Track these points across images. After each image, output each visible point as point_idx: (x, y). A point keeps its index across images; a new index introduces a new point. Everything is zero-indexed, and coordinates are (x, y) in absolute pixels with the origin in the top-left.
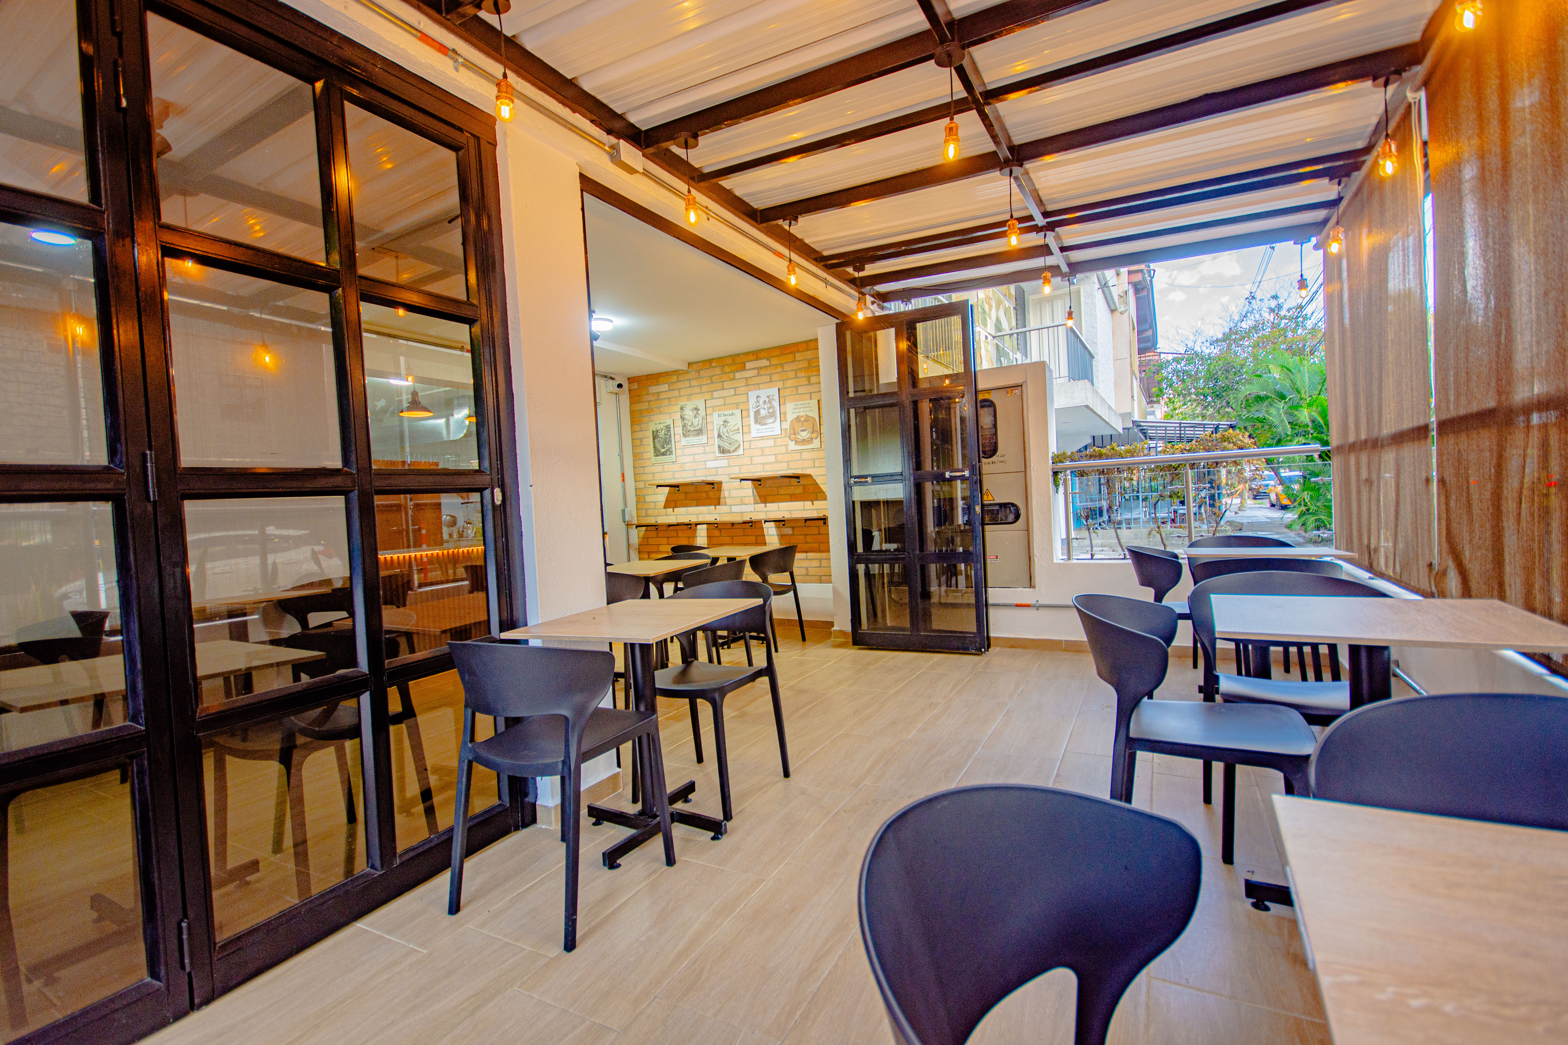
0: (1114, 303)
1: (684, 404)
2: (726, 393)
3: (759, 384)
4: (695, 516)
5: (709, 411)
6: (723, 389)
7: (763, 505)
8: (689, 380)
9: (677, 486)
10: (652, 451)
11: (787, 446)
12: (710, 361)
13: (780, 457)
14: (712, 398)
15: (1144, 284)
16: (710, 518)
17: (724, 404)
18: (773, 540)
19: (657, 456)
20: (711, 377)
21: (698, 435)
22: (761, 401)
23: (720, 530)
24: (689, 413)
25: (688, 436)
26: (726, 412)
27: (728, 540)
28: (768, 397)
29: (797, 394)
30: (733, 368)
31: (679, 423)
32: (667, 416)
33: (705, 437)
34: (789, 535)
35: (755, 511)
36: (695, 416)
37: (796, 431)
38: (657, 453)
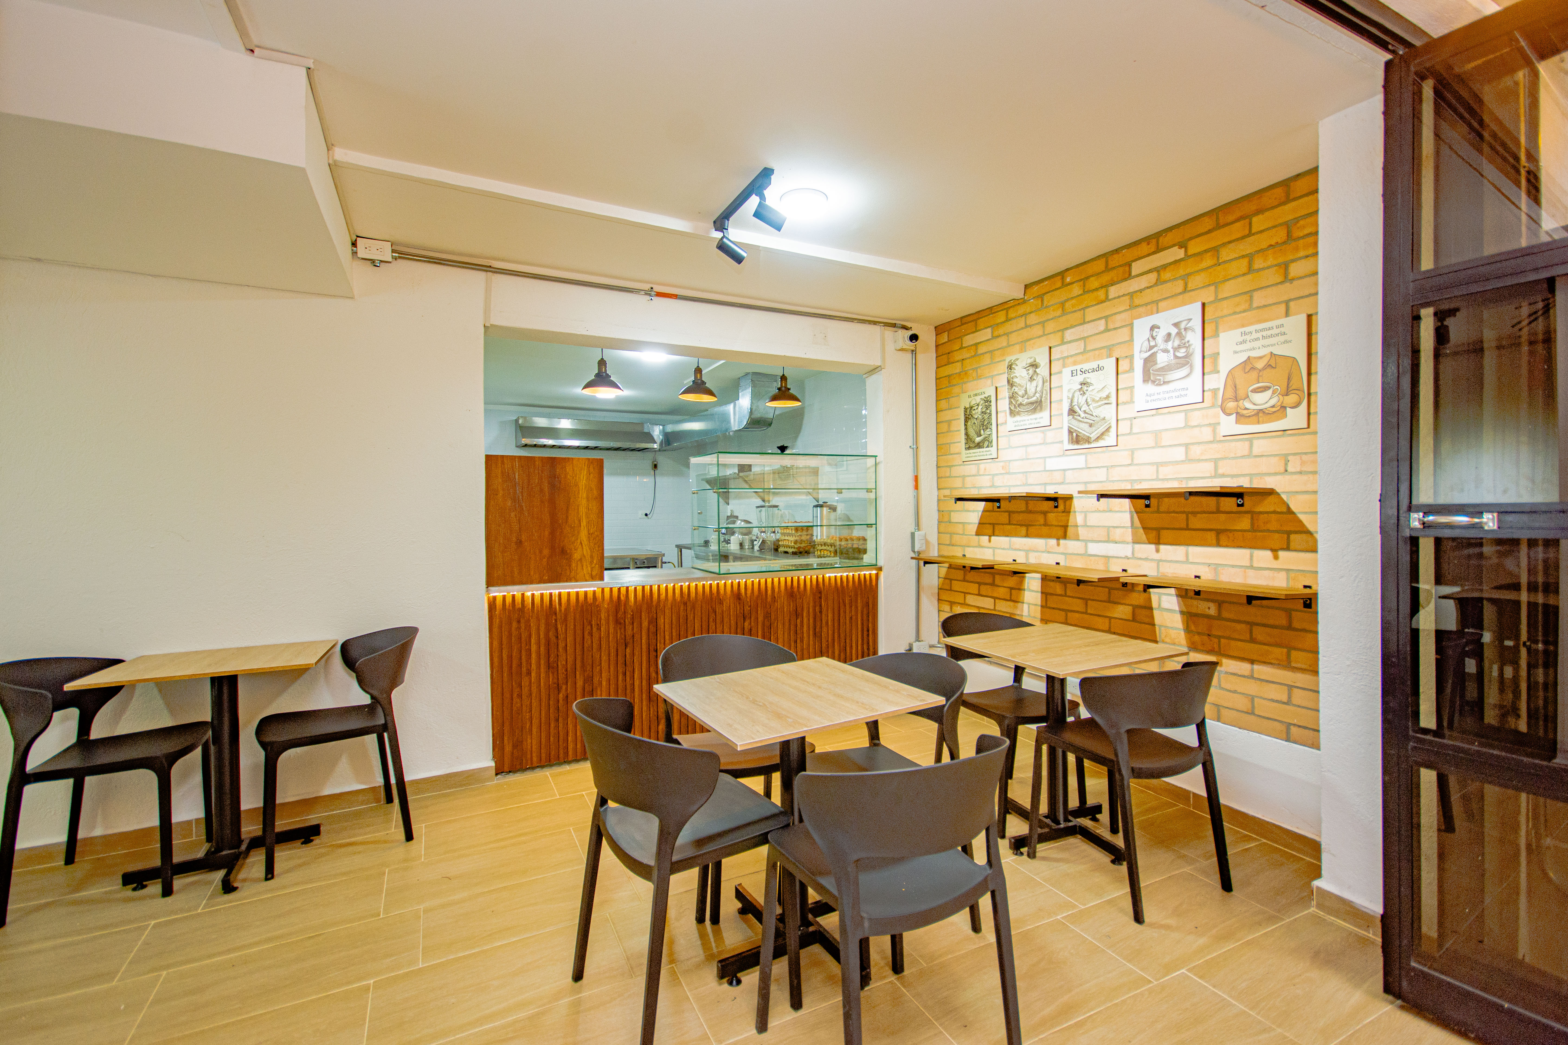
1: (1013, 358)
2: (1087, 330)
3: (1157, 302)
4: (1022, 554)
5: (1055, 367)
6: (1084, 323)
7: (1153, 547)
8: (1025, 315)
9: (997, 500)
10: (963, 441)
11: (1214, 426)
12: (1062, 274)
13: (1196, 451)
14: (1063, 343)
16: (1049, 562)
17: (1085, 352)
19: (969, 448)
20: (1063, 304)
21: (1034, 411)
22: (1160, 335)
24: (1021, 374)
25: (1018, 413)
26: (1086, 366)
28: (1176, 325)
29: (1250, 308)
30: (1105, 278)
31: (1004, 393)
32: (989, 382)
33: (1045, 414)
34: (1208, 617)
35: (1133, 557)
36: (1031, 379)
37: (1241, 393)
38: (971, 444)
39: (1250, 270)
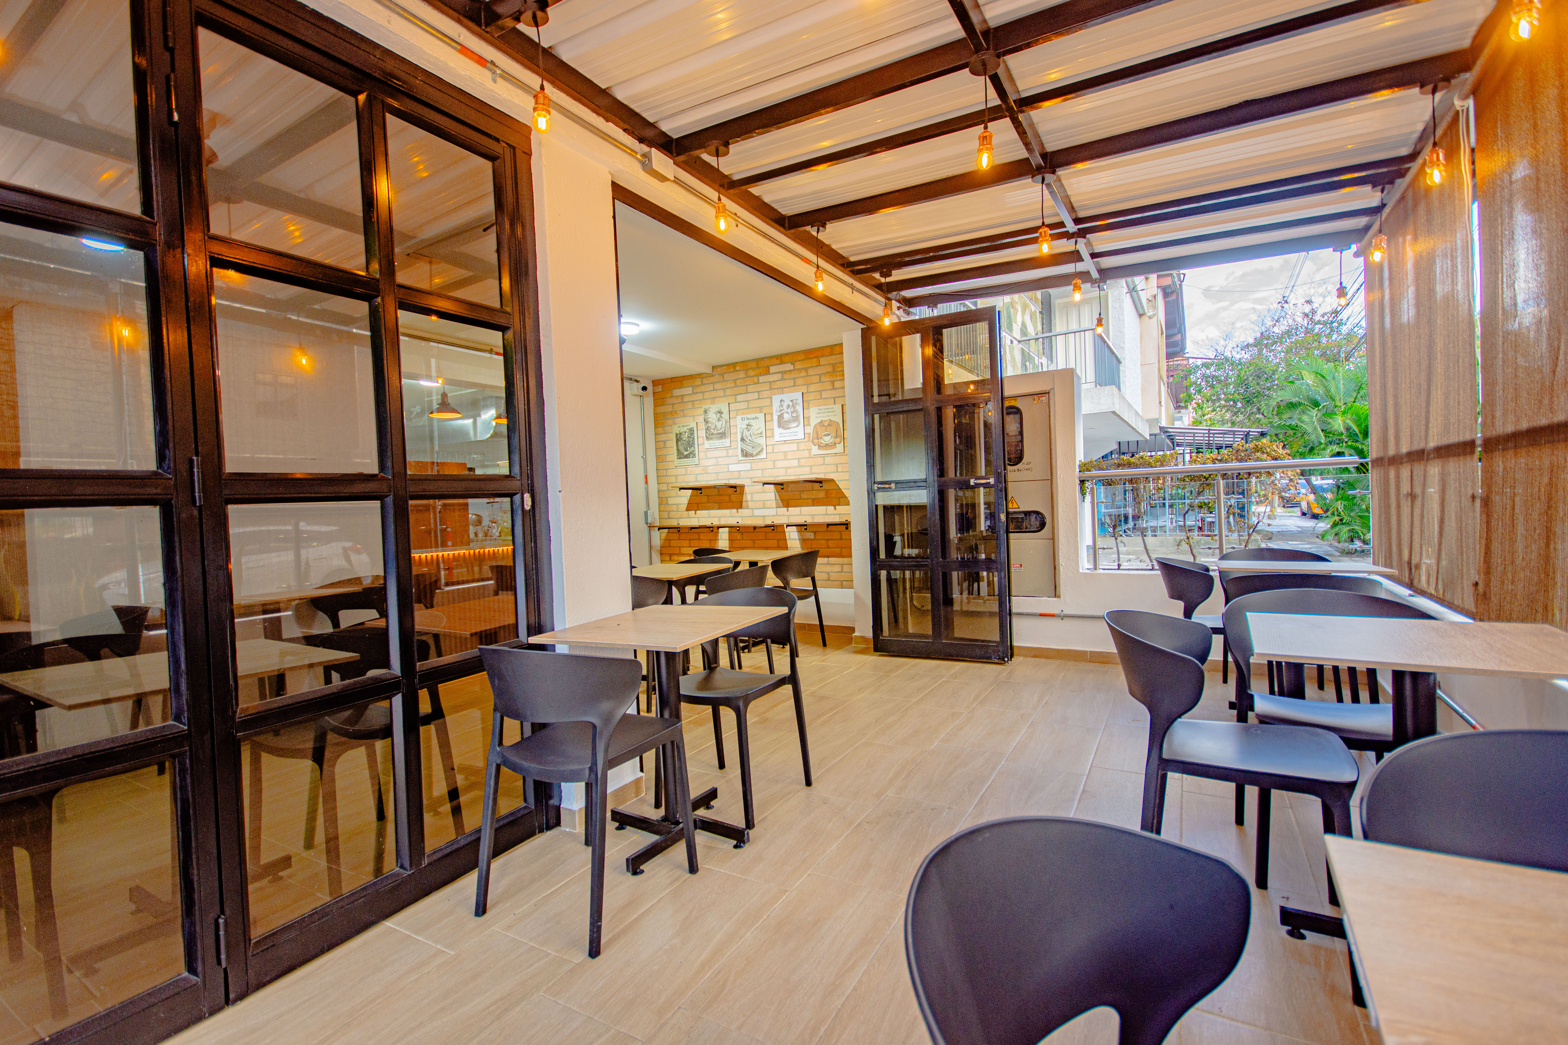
0: (1143, 307)
1: (707, 407)
2: (749, 397)
3: (782, 388)
4: (717, 519)
5: (733, 414)
6: (747, 393)
7: (785, 509)
8: (713, 383)
9: (700, 489)
10: (676, 454)
11: (810, 450)
12: (734, 365)
13: (803, 462)
14: (736, 402)
15: (1173, 288)
16: (732, 521)
18: (794, 545)
19: (680, 458)
20: (735, 381)
21: (721, 438)
22: (785, 405)
23: (742, 533)
24: (712, 417)
25: (712, 439)
26: (749, 416)
27: (749, 543)
28: (792, 401)
29: (821, 398)
30: (757, 372)
31: (703, 426)
32: (692, 419)
33: (728, 440)
34: (811, 540)
35: (777, 515)
36: (719, 420)
37: (820, 436)
38: (680, 455)
39: (820, 381)
